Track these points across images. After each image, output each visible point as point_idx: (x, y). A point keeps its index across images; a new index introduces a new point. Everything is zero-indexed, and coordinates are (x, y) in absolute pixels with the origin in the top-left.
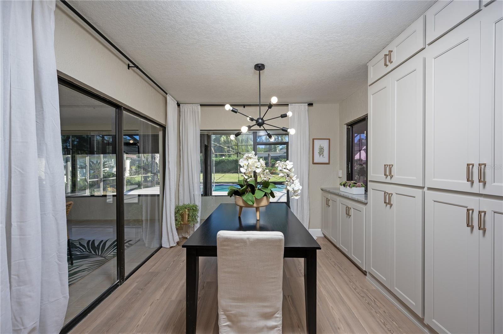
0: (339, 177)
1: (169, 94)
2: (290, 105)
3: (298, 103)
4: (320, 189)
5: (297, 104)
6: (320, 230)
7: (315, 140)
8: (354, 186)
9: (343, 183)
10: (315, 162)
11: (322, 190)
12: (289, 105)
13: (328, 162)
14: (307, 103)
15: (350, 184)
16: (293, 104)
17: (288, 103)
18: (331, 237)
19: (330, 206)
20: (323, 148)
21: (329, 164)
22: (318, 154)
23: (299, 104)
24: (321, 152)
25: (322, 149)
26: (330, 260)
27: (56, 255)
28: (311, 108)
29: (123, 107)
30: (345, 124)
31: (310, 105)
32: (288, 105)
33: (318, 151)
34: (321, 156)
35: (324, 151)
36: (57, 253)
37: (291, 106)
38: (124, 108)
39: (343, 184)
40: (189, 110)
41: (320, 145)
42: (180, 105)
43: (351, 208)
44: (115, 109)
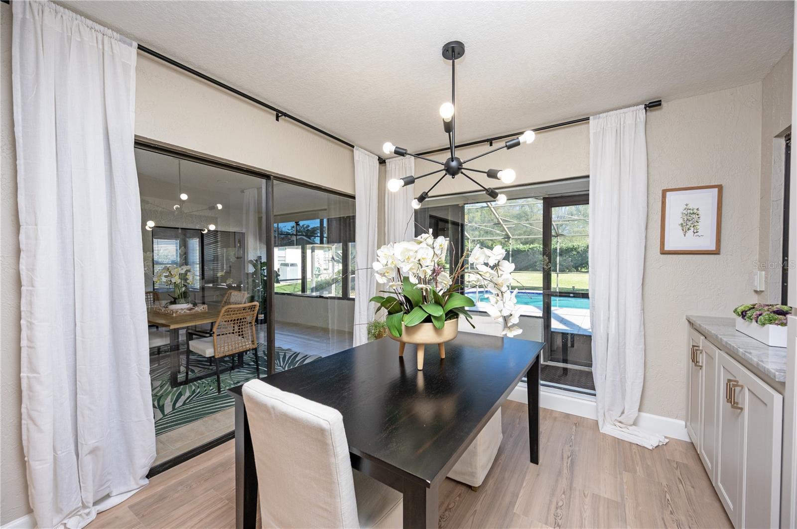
0: (756, 292)
1: (357, 146)
2: (594, 119)
3: (616, 110)
4: (685, 318)
5: (612, 112)
6: (684, 423)
7: (668, 194)
8: (771, 321)
9: (739, 310)
10: (667, 248)
11: (689, 322)
12: (591, 118)
13: (714, 248)
14: (642, 104)
15: (760, 315)
16: (601, 115)
17: (587, 114)
18: (703, 451)
19: (702, 366)
20: (695, 211)
21: (718, 254)
22: (680, 228)
23: (618, 111)
24: (689, 223)
25: (694, 213)
26: (671, 513)
27: (136, 367)
28: (655, 114)
29: (272, 176)
30: (778, 136)
31: (653, 105)
32: (588, 119)
33: (681, 221)
34: (690, 233)
35: (701, 220)
36: (137, 365)
37: (597, 121)
38: (274, 177)
39: (742, 313)
40: (397, 167)
41: (687, 205)
42: (386, 161)
43: (742, 387)
44: (265, 180)
